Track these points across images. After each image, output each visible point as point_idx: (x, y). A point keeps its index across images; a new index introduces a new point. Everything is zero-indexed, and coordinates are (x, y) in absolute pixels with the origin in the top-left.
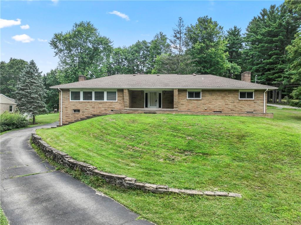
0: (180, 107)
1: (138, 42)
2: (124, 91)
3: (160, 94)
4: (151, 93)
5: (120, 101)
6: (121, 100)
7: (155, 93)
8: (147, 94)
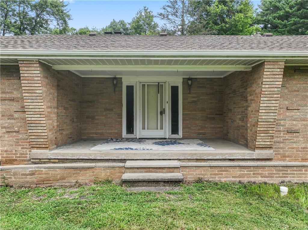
0: (281, 145)
1: (113, 21)
2: (24, 72)
3: (175, 90)
4: (144, 86)
5: (11, 117)
6: (16, 115)
7: (159, 87)
8: (130, 89)
